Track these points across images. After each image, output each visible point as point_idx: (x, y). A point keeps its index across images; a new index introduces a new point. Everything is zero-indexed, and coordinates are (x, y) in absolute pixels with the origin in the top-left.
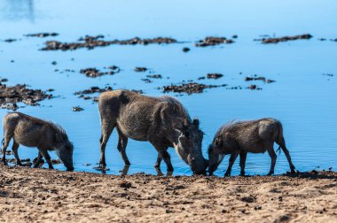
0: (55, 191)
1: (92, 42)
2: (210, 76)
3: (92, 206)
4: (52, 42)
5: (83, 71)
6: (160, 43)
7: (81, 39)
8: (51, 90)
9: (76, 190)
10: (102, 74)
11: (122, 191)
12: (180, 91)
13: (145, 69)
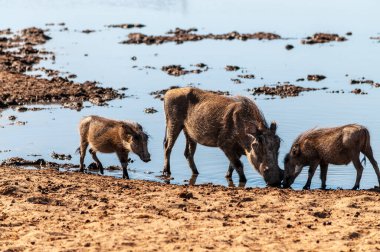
0: (105, 200)
1: (181, 36)
2: (310, 78)
3: (142, 217)
4: (135, 34)
5: (165, 69)
6: (260, 39)
7: (171, 32)
8: (124, 89)
9: (129, 199)
10: (187, 72)
11: (181, 201)
12: (273, 94)
13: (237, 68)
